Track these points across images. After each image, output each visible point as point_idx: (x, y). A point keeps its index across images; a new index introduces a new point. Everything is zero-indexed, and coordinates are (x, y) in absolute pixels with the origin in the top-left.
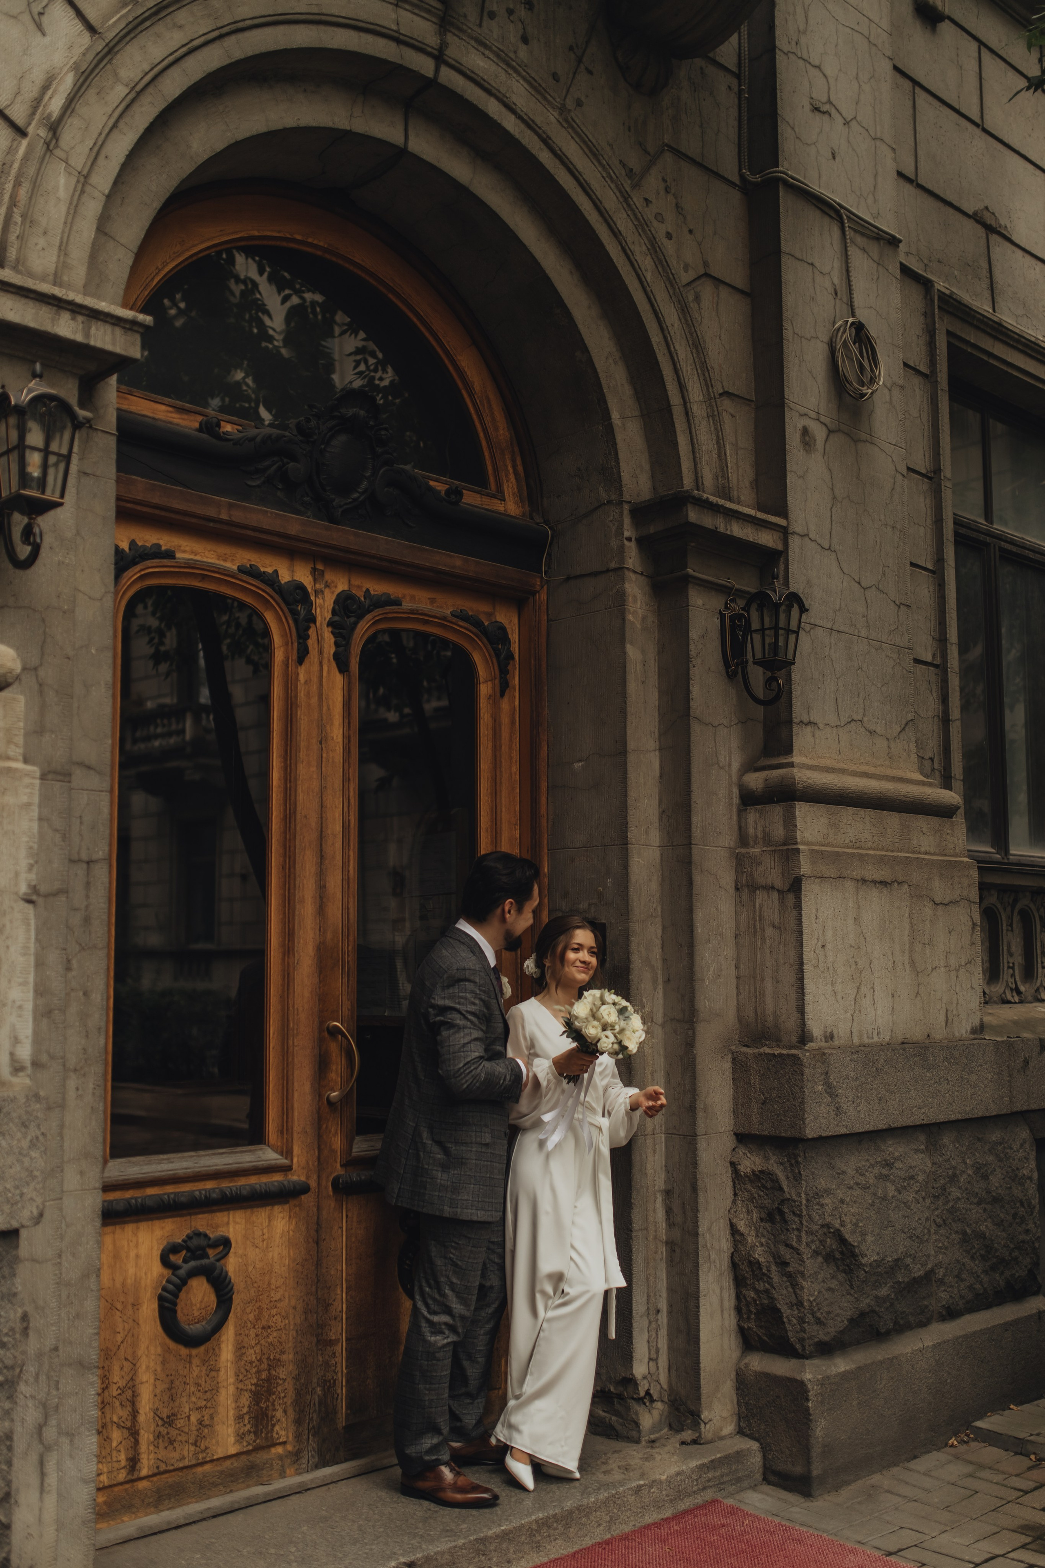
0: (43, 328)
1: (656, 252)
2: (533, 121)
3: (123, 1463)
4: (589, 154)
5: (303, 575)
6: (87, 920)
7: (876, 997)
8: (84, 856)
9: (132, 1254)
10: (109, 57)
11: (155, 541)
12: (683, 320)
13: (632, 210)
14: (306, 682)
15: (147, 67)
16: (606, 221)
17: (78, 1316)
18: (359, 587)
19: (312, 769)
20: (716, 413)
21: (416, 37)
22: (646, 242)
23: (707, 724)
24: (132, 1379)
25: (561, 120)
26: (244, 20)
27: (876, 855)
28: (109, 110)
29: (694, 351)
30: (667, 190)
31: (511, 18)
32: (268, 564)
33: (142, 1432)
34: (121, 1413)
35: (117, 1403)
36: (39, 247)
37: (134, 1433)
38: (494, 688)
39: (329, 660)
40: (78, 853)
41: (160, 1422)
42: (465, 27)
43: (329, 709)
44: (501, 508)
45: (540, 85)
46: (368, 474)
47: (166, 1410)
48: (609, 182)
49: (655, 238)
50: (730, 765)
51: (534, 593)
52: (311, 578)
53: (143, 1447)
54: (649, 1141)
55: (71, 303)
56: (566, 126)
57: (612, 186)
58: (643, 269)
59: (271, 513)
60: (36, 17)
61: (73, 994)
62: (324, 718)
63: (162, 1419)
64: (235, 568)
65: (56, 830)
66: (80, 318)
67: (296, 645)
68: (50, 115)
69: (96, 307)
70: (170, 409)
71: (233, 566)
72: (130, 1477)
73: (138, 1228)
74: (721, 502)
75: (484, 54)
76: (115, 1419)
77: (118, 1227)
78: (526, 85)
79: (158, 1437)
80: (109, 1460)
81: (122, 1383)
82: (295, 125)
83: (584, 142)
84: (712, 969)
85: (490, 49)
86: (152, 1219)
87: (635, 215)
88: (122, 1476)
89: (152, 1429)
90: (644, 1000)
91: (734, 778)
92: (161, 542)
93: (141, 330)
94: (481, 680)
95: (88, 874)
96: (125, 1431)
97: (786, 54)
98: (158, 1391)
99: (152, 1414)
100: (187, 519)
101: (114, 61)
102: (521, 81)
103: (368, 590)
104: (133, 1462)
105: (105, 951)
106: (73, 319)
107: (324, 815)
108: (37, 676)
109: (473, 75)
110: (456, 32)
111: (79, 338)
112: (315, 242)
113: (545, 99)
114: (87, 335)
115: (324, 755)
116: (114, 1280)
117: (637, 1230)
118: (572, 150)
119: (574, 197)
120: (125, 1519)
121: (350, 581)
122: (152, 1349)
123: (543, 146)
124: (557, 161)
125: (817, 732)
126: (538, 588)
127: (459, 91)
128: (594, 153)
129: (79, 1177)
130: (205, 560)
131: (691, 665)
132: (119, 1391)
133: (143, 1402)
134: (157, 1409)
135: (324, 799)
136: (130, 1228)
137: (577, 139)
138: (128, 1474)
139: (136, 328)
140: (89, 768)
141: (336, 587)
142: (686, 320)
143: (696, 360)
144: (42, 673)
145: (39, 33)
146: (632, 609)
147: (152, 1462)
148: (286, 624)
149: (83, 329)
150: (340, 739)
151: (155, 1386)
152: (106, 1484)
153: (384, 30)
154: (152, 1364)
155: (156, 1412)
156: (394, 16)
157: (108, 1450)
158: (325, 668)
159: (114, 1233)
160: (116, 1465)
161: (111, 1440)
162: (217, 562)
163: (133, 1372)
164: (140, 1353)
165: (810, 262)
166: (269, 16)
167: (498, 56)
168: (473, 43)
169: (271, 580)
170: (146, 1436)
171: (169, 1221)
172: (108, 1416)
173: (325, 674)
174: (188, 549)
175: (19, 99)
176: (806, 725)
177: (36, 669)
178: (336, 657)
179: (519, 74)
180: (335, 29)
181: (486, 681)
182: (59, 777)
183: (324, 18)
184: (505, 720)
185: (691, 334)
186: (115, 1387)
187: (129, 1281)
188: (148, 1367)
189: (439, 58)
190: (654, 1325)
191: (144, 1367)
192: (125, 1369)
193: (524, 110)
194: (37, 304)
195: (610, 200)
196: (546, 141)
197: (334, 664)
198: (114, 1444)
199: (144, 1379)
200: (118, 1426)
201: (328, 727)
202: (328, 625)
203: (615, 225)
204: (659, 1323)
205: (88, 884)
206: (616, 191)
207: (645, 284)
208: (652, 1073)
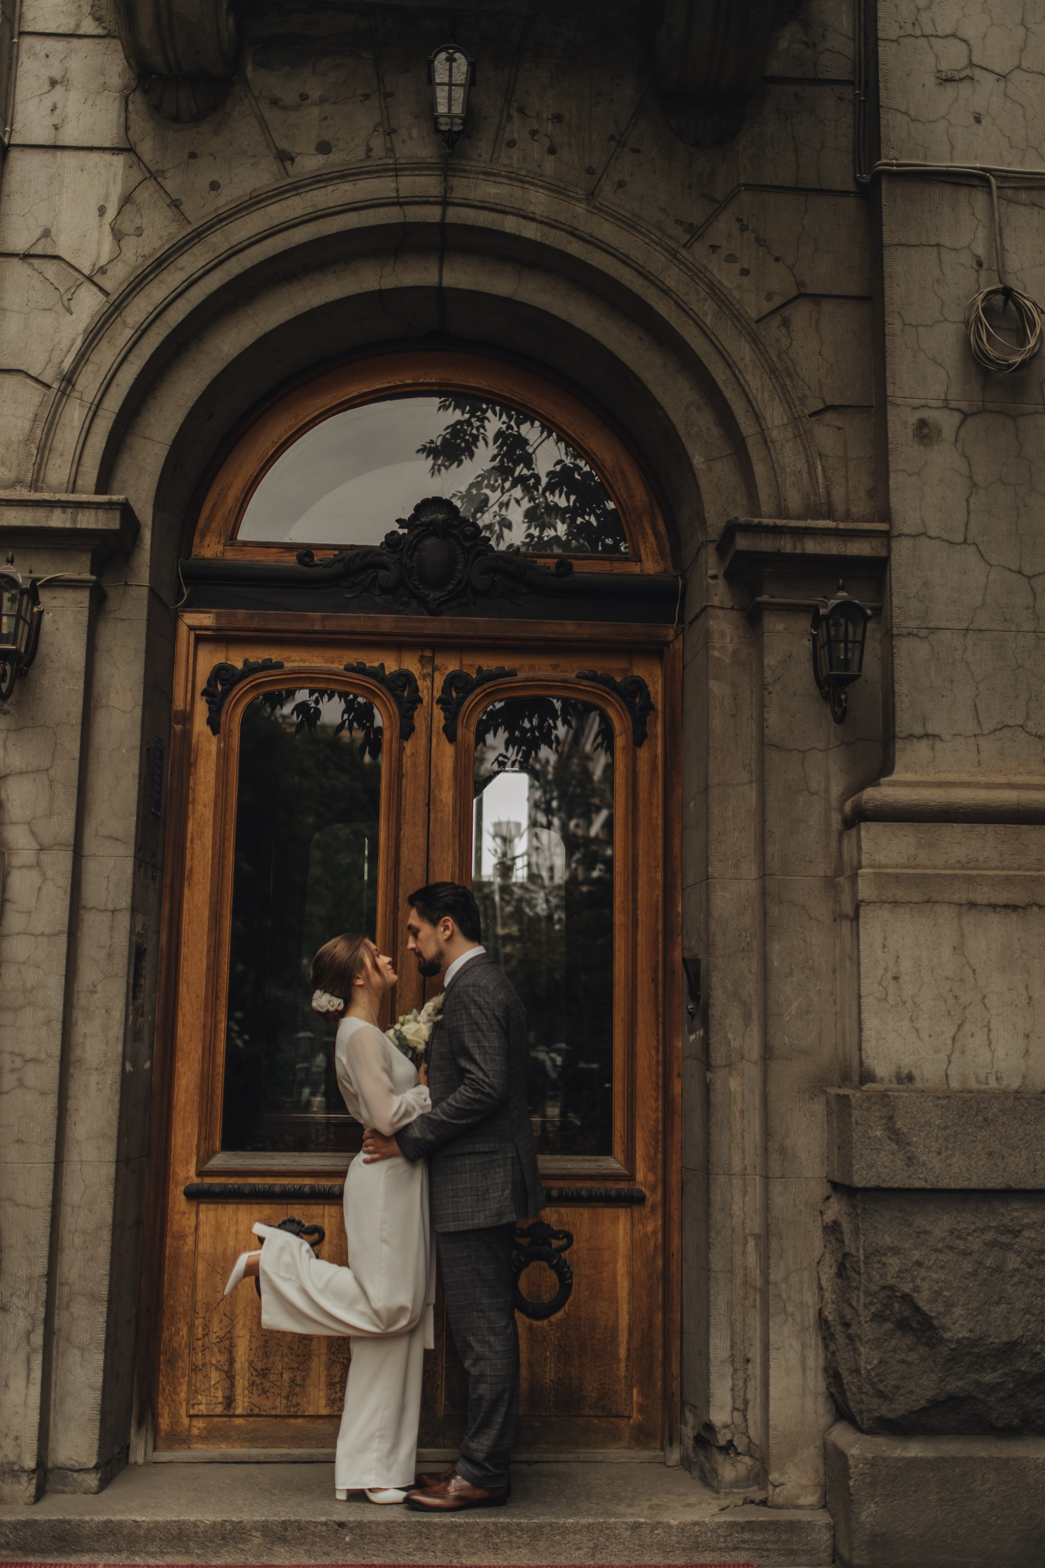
0: (39, 525)
1: (716, 294)
2: (556, 221)
3: (220, 1399)
4: (628, 228)
5: (412, 664)
6: (110, 955)
7: (991, 1037)
8: (110, 906)
9: (233, 1229)
10: (118, 312)
11: (267, 657)
12: (756, 350)
13: (683, 263)
14: (412, 755)
15: (150, 309)
16: (653, 283)
17: (92, 1258)
18: (471, 665)
19: (417, 829)
20: (802, 432)
21: (418, 194)
22: (705, 288)
23: (790, 751)
24: (230, 1332)
25: (590, 209)
26: (241, 243)
27: (997, 876)
28: (118, 351)
29: (773, 377)
30: (744, 228)
31: (535, 138)
32: (372, 660)
33: (238, 1378)
34: (219, 1358)
35: (216, 1350)
36: (57, 465)
37: (230, 1377)
38: (627, 739)
39: (438, 733)
40: (105, 904)
41: (255, 1373)
42: (468, 168)
43: (437, 775)
44: (636, 569)
45: (559, 187)
46: (460, 567)
47: (260, 1364)
48: (654, 246)
49: (712, 282)
50: (827, 790)
51: (668, 644)
52: (419, 665)
53: (239, 1390)
54: (737, 1182)
55: (59, 501)
56: (596, 211)
57: (658, 248)
58: (701, 315)
59: (364, 617)
60: (66, 303)
61: (97, 1011)
62: (432, 783)
63: (256, 1370)
64: (342, 667)
65: (59, 887)
66: (69, 511)
67: (399, 724)
68: (63, 370)
69: (78, 499)
70: (282, 550)
71: (339, 667)
72: (225, 1412)
73: (238, 1209)
74: (780, 522)
75: (495, 182)
76: (214, 1362)
77: (220, 1206)
78: (546, 192)
79: (253, 1384)
80: (208, 1393)
81: (221, 1334)
82: (323, 303)
83: (619, 219)
84: (795, 1004)
85: (500, 176)
86: (251, 1204)
87: (687, 267)
88: (219, 1410)
89: (247, 1377)
90: (730, 1036)
91: (834, 804)
92: (273, 657)
93: (119, 507)
94: (617, 732)
95: (113, 920)
96: (222, 1373)
97: (896, 41)
98: (253, 1347)
99: (247, 1365)
100: (285, 635)
101: (123, 314)
102: (540, 190)
103: (480, 667)
104: (229, 1401)
105: (125, 979)
106: (64, 512)
107: (431, 867)
108: (48, 775)
109: (482, 204)
110: (462, 174)
111: (68, 525)
112: (427, 381)
113: (569, 196)
114: (75, 521)
115: (432, 816)
116: (215, 1248)
117: (715, 1271)
118: (607, 231)
119: (611, 273)
120: (222, 1446)
121: (461, 662)
122: (249, 1311)
123: (571, 238)
124: (590, 247)
125: (939, 745)
126: (671, 638)
127: (470, 222)
128: (629, 225)
129: (96, 1151)
130: (313, 665)
131: (766, 692)
132: (218, 1340)
133: (240, 1353)
134: (252, 1361)
135: (431, 853)
136: (230, 1209)
137: (611, 219)
138: (225, 1409)
139: (114, 507)
140: (117, 839)
141: (447, 669)
142: (759, 349)
143: (776, 385)
144: (52, 772)
145: (68, 314)
146: (717, 645)
147: (246, 1405)
148: (390, 707)
149: (72, 518)
150: (450, 801)
151: (251, 1342)
152: (205, 1413)
153: (381, 201)
154: (248, 1323)
155: (251, 1363)
156: (393, 185)
157: (207, 1386)
158: (434, 740)
159: (216, 1210)
160: (214, 1400)
161: (210, 1379)
162: (324, 665)
163: (231, 1326)
164: (237, 1312)
165: (933, 243)
166: (265, 231)
167: (510, 178)
168: (481, 177)
169: (377, 674)
170: (241, 1381)
171: (268, 1206)
172: (208, 1358)
173: (434, 745)
174: (297, 658)
175: (49, 366)
176: (919, 738)
177: (47, 770)
178: (445, 729)
179: (535, 185)
180: (334, 217)
181: (621, 734)
182: (63, 848)
183: (319, 213)
184: (643, 767)
185: (766, 361)
186: (215, 1336)
187: (229, 1251)
188: (244, 1325)
189: (445, 203)
190: (740, 1374)
191: (241, 1324)
192: (224, 1322)
193: (545, 214)
194: (35, 509)
195: (657, 261)
196: (573, 233)
197: (443, 736)
198: (213, 1382)
199: (241, 1334)
200: (217, 1368)
201: (437, 792)
202: (437, 703)
203: (664, 283)
204: (749, 1372)
205: (112, 928)
206: (663, 252)
207: (705, 328)
208: (742, 1112)
